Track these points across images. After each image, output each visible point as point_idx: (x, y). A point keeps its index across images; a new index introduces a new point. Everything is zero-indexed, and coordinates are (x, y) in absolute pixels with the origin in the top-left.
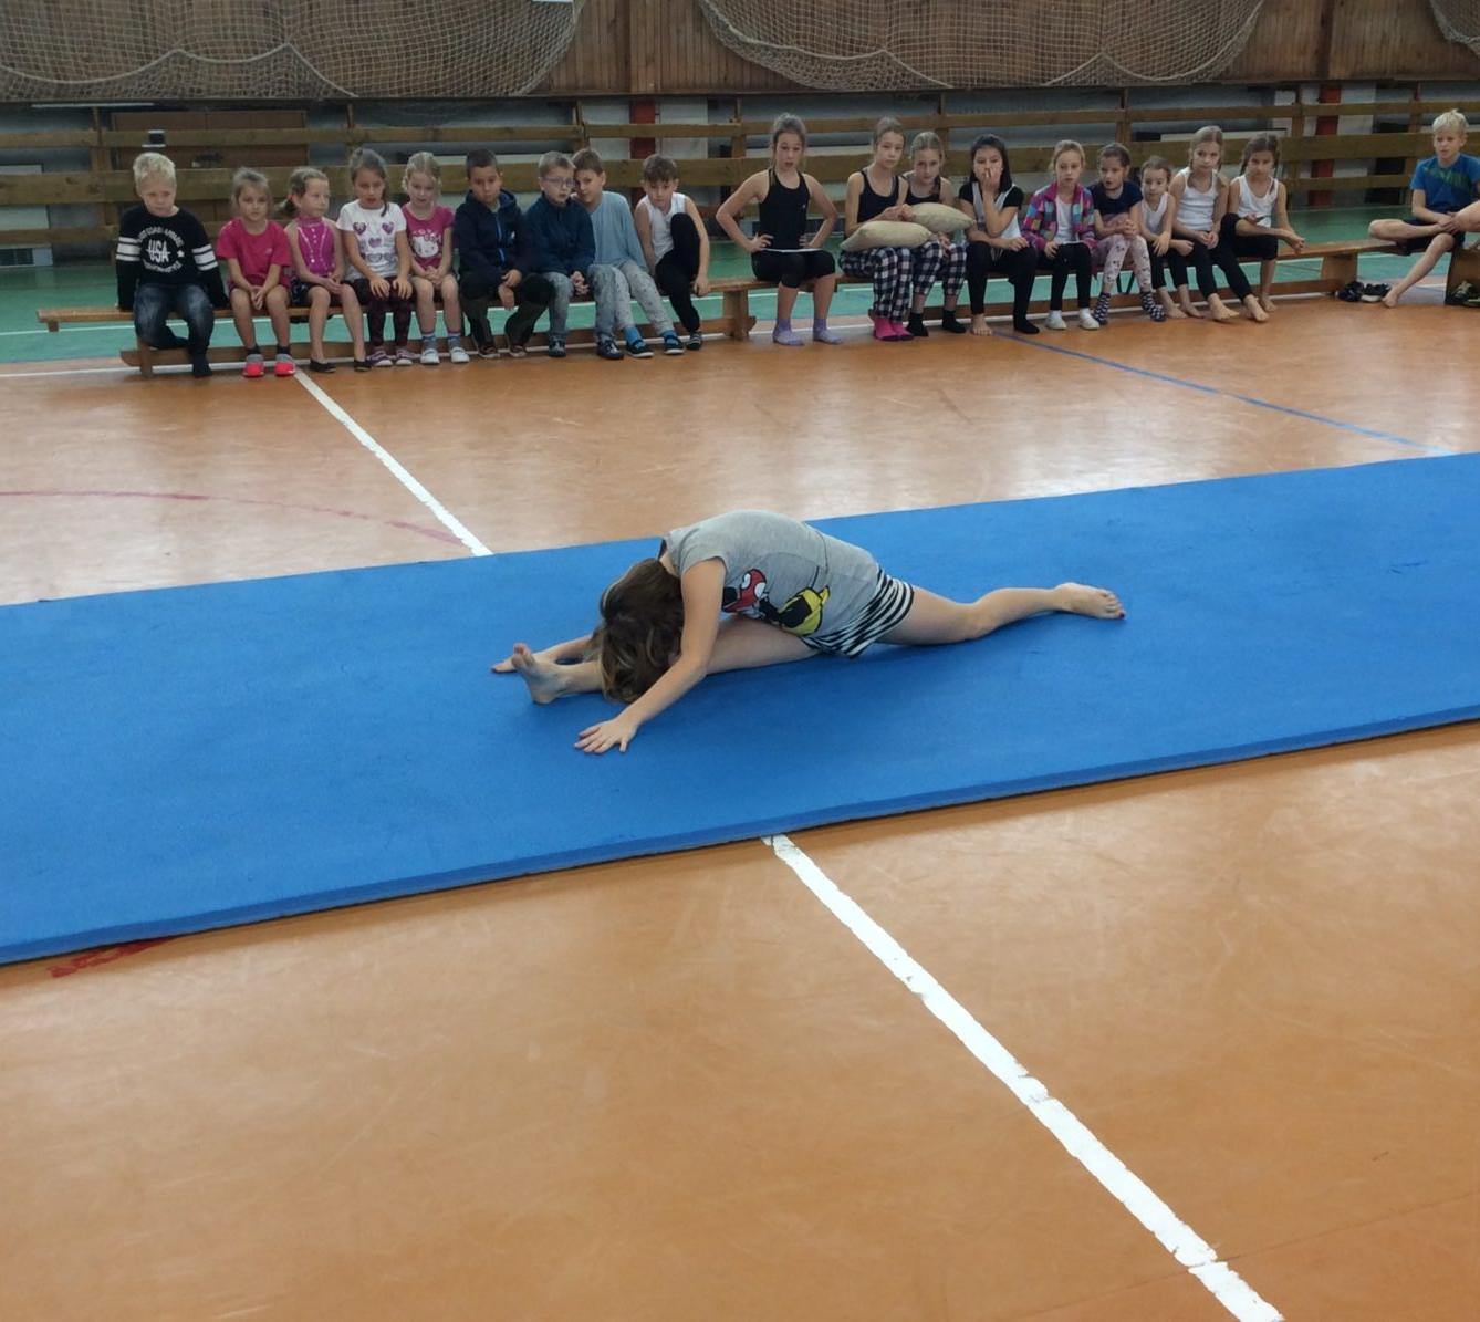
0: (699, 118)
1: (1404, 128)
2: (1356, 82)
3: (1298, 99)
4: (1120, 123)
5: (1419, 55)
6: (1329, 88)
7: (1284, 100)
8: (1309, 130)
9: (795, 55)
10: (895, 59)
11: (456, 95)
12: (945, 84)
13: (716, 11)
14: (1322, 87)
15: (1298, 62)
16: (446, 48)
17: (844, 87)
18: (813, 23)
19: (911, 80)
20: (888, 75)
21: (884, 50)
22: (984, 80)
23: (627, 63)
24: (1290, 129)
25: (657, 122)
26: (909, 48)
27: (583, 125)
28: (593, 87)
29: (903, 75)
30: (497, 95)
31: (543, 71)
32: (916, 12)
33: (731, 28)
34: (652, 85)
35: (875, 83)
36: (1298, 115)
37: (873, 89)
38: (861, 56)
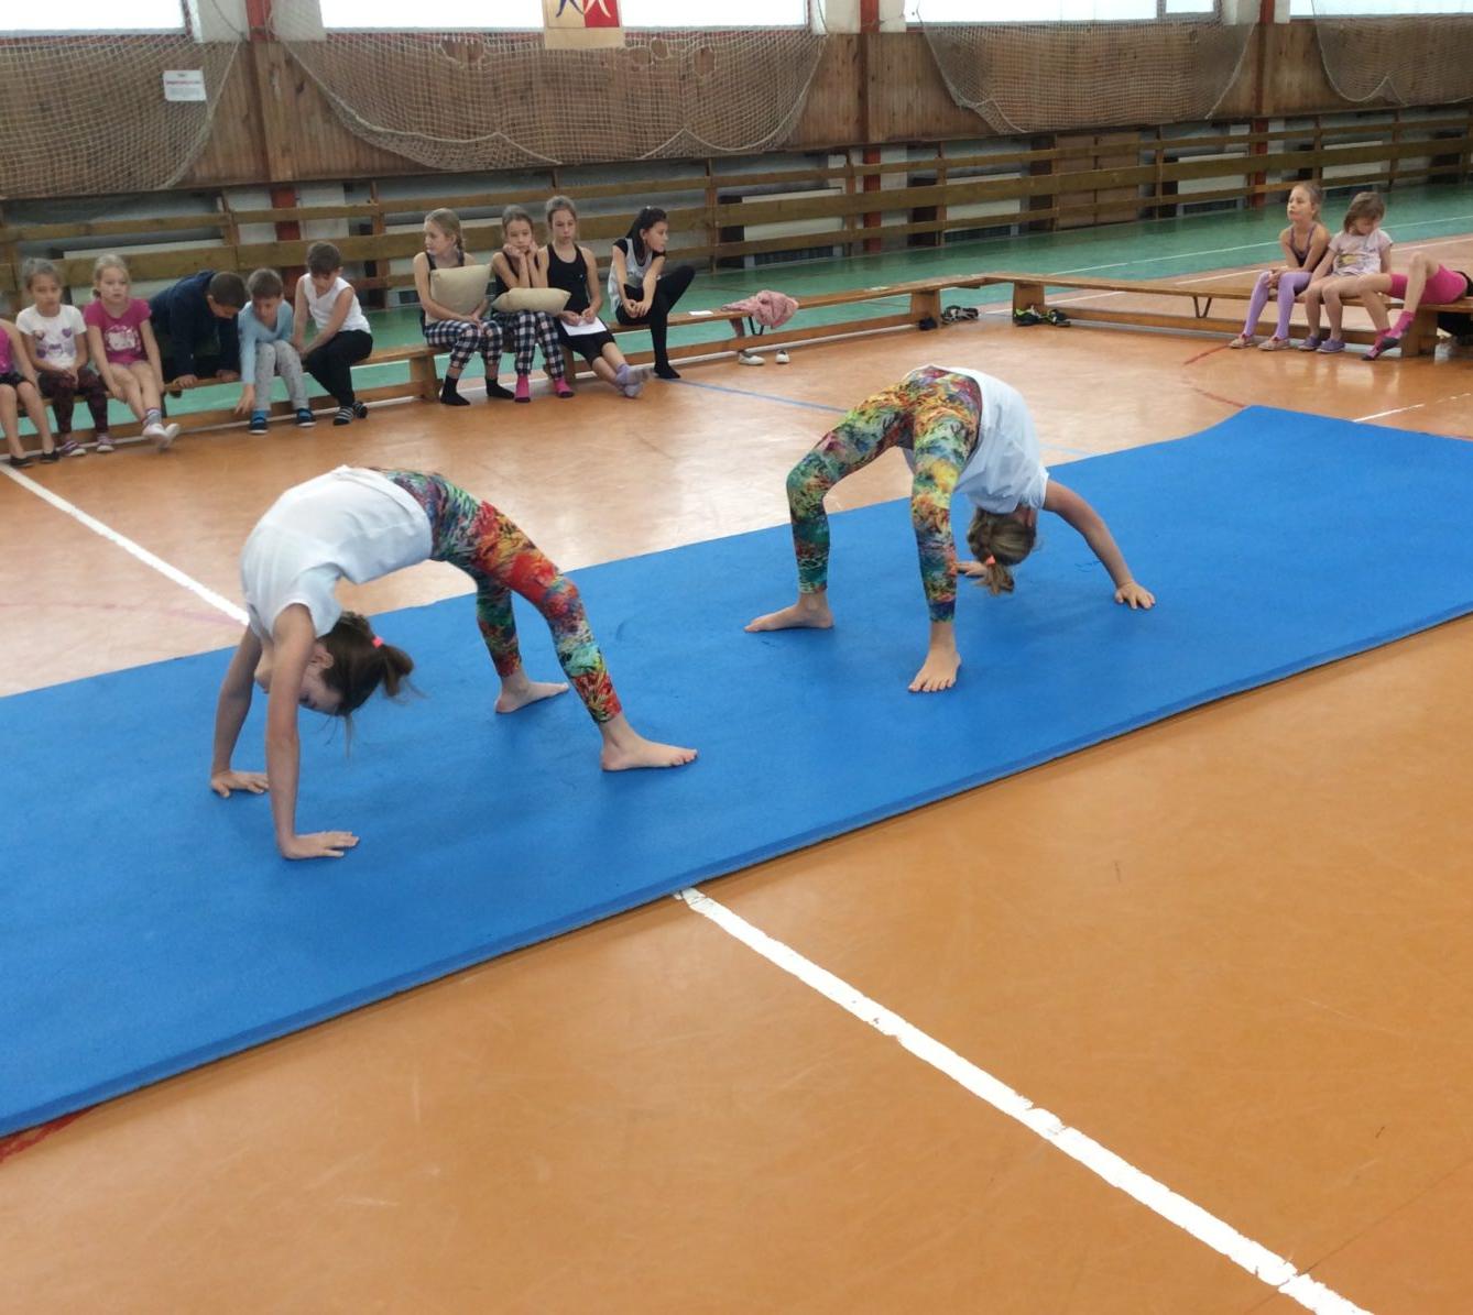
0: (337, 200)
1: (931, 181)
2: (893, 144)
3: (848, 161)
4: (708, 189)
5: (938, 120)
6: (871, 151)
7: (836, 163)
8: (859, 188)
9: (419, 140)
10: (508, 141)
11: (103, 192)
12: (555, 161)
13: (343, 103)
14: (864, 151)
15: (845, 131)
16: (88, 148)
17: (467, 167)
18: (432, 111)
19: (525, 159)
20: (503, 155)
21: (498, 133)
22: (588, 157)
23: (264, 153)
24: (844, 189)
25: (299, 205)
26: (520, 131)
27: (229, 211)
28: (233, 177)
29: (518, 155)
30: (144, 189)
31: (185, 165)
32: (522, 98)
33: (357, 118)
34: (289, 173)
35: (494, 162)
36: (849, 174)
37: (492, 168)
38: (478, 139)
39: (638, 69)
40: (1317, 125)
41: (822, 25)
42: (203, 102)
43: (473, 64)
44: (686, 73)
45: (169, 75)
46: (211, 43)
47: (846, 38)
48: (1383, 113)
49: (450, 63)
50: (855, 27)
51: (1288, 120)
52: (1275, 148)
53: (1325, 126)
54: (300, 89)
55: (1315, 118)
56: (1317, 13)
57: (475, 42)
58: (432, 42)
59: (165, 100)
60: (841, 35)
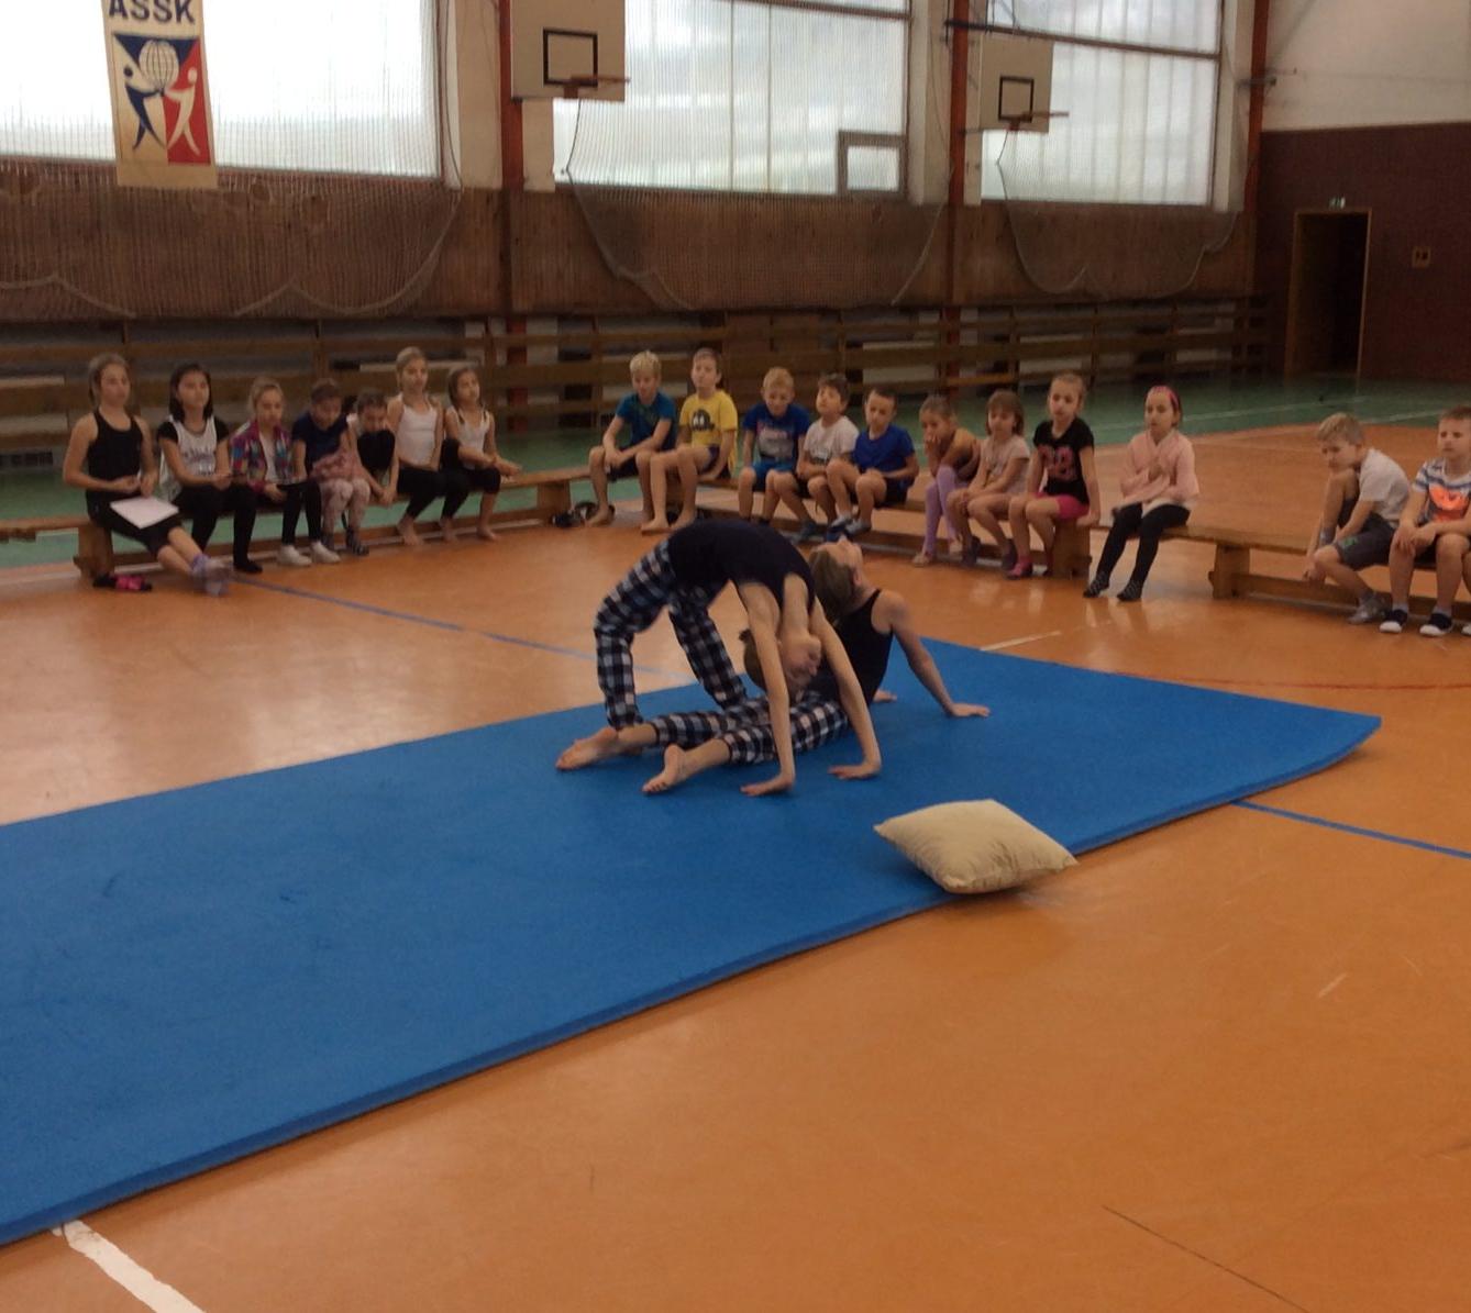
1: (585, 356)
2: (539, 314)
3: (487, 329)
4: (317, 353)
5: (593, 290)
6: (514, 321)
7: (474, 332)
8: (501, 359)
10: (67, 286)
12: (127, 313)
14: (507, 320)
15: (483, 295)
19: (88, 309)
20: (60, 304)
21: (55, 277)
22: (165, 309)
24: (483, 358)
26: (84, 277)
29: (79, 304)
32: (86, 239)
35: (49, 312)
36: (489, 345)
37: (46, 319)
38: (29, 283)
39: (233, 214)
40: (1012, 315)
41: (457, 179)
43: (26, 197)
44: (293, 221)
47: (487, 195)
48: (1080, 306)
50: (496, 183)
51: (982, 309)
52: (969, 339)
53: (1022, 317)
55: (1008, 308)
56: (1009, 197)
57: (28, 172)
60: (478, 191)
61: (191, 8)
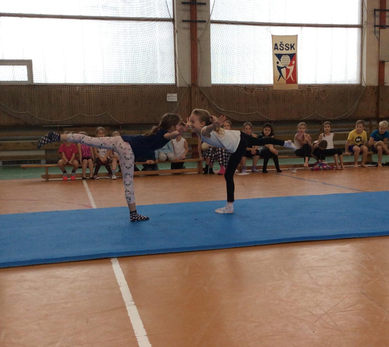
3: (370, 123)
7: (367, 123)
9: (234, 114)
10: (260, 114)
12: (274, 120)
13: (214, 103)
15: (371, 114)
16: (146, 112)
18: (239, 106)
20: (258, 117)
21: (257, 112)
24: (369, 131)
26: (264, 111)
29: (263, 118)
32: (265, 103)
33: (217, 107)
35: (255, 120)
36: (370, 126)
38: (251, 113)
39: (302, 95)
41: (364, 83)
42: (176, 102)
43: (252, 93)
44: (317, 96)
45: (168, 95)
46: (180, 87)
47: (373, 87)
49: (245, 93)
50: (376, 84)
54: (203, 99)
57: (253, 87)
58: (240, 87)
59: (167, 101)
60: (371, 87)
61: (294, 46)
